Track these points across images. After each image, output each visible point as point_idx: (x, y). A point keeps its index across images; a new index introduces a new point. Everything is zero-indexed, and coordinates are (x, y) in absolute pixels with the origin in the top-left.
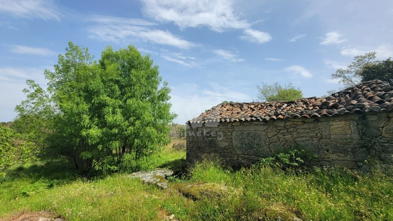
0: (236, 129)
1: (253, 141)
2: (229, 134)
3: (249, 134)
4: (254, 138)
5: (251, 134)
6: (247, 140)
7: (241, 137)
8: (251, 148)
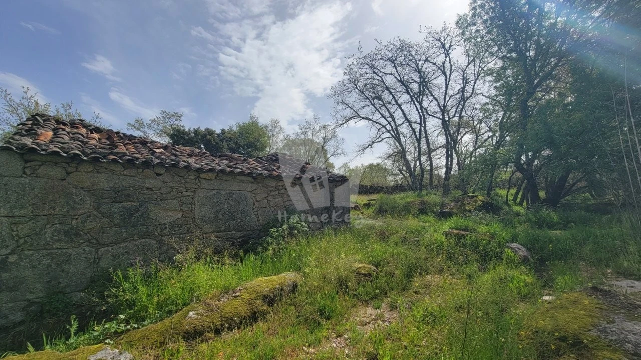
0: (205, 184)
1: (237, 207)
2: (188, 194)
3: (230, 195)
4: (238, 202)
5: (234, 196)
6: (226, 206)
7: (215, 200)
8: (233, 217)
